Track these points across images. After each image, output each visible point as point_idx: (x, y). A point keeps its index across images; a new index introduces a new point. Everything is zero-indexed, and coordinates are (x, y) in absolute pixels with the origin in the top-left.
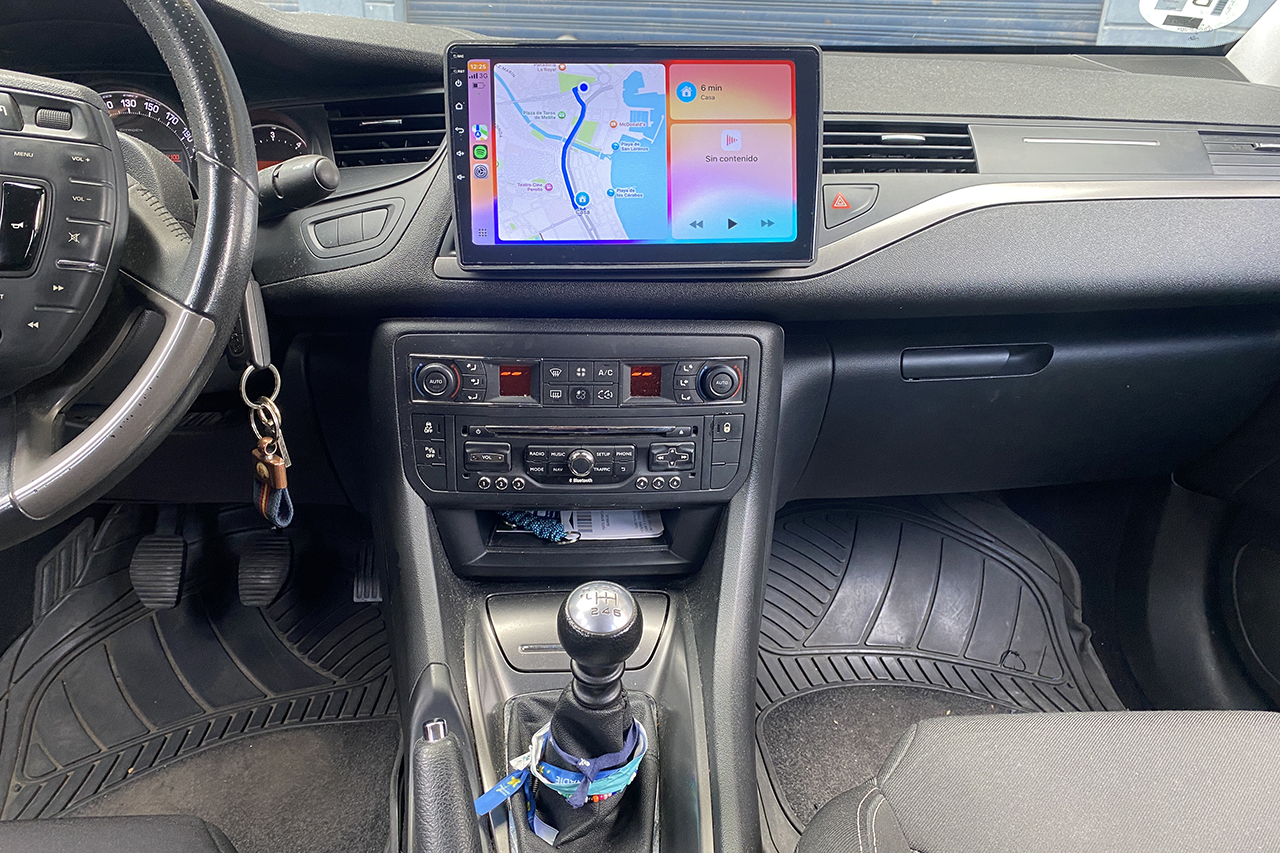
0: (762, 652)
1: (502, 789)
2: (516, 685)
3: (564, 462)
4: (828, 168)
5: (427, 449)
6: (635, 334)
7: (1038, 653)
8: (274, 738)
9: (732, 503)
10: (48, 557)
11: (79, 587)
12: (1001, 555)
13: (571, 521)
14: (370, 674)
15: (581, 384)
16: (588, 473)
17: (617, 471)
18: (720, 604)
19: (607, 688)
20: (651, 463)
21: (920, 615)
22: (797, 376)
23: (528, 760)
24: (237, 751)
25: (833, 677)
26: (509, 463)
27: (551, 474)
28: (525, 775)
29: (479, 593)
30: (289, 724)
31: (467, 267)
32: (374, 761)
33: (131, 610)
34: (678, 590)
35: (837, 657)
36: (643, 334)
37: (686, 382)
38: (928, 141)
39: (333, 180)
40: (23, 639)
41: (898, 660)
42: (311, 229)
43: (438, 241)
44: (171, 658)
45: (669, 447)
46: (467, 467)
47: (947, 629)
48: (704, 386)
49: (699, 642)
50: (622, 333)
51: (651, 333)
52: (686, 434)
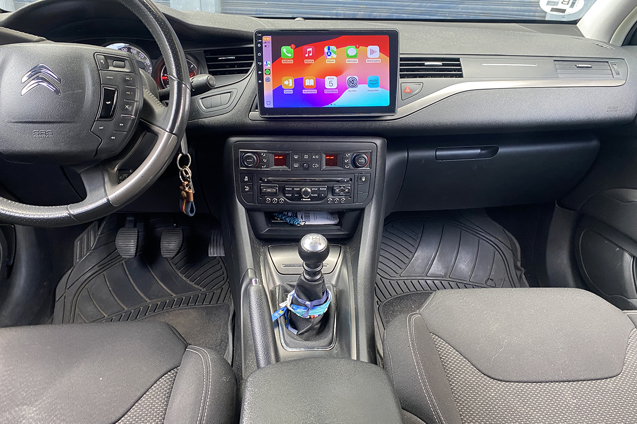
1: (276, 314)
2: (280, 279)
3: (299, 192)
4: (402, 76)
5: (245, 187)
6: (327, 142)
7: (502, 280)
8: (176, 312)
9: (366, 208)
10: (80, 237)
11: (93, 250)
12: (487, 238)
13: (302, 217)
14: (215, 287)
15: (306, 161)
16: (309, 196)
17: (320, 196)
18: (361, 247)
19: (315, 274)
20: (333, 192)
21: (451, 263)
22: (391, 160)
23: (287, 303)
24: (161, 317)
25: (412, 289)
26: (278, 192)
27: (294, 197)
28: (285, 309)
29: (266, 245)
31: (262, 116)
33: (114, 260)
34: (345, 244)
35: (415, 281)
36: (330, 142)
37: (347, 160)
38: (443, 65)
40: (70, 271)
41: (441, 283)
42: (200, 101)
43: (251, 106)
45: (340, 186)
46: (262, 194)
47: (462, 269)
48: (354, 162)
49: (353, 262)
50: (322, 142)
51: (333, 141)
52: (347, 181)
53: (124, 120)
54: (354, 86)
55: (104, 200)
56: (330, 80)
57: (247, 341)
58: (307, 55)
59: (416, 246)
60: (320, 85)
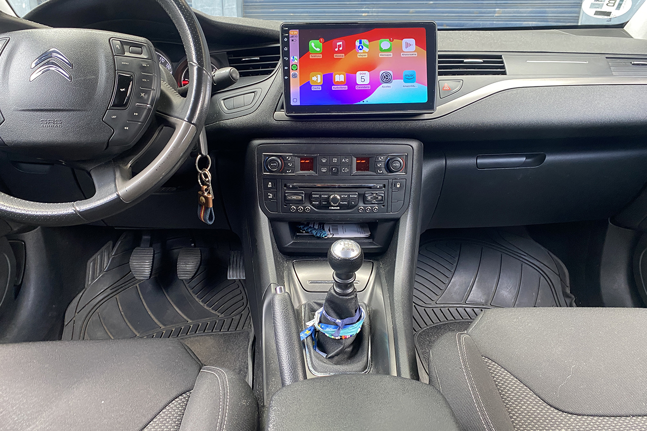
0: (416, 306)
1: (302, 335)
2: (306, 297)
3: (327, 200)
4: (440, 74)
5: (269, 194)
6: (357, 144)
8: (192, 339)
9: (401, 218)
11: (107, 271)
13: (329, 230)
14: (235, 313)
15: (335, 165)
16: (338, 204)
17: (350, 203)
18: (396, 262)
19: (347, 286)
20: (365, 200)
21: (492, 290)
22: (429, 168)
23: (315, 322)
25: (450, 318)
26: (304, 199)
27: (321, 205)
28: (313, 328)
29: (290, 259)
31: (289, 115)
33: (128, 283)
34: (377, 260)
35: (452, 309)
36: (362, 144)
37: (380, 164)
38: (484, 62)
39: (237, 77)
40: (81, 294)
41: (481, 311)
42: (222, 102)
43: (276, 105)
44: (145, 304)
45: (373, 193)
46: (286, 202)
47: (504, 295)
48: (388, 169)
49: (387, 279)
50: (352, 144)
51: (365, 144)
52: (380, 188)
53: (139, 109)
54: (389, 81)
55: (114, 196)
56: (362, 75)
57: (270, 364)
58: (337, 50)
59: (453, 271)
60: (350, 81)
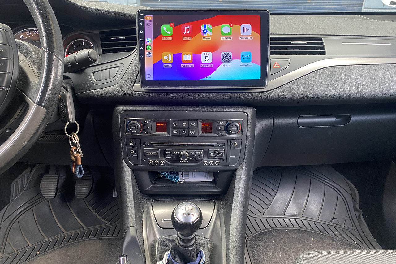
0: (249, 217)
2: (161, 233)
4: (272, 53)
5: (131, 150)
6: (203, 111)
7: (344, 219)
8: (86, 242)
9: (237, 170)
10: (16, 181)
11: (24, 191)
13: (182, 175)
14: (118, 221)
15: (184, 128)
16: (186, 159)
17: (197, 158)
18: (233, 207)
20: (208, 156)
21: (303, 205)
22: (260, 125)
23: (163, 263)
24: (73, 247)
25: (273, 226)
26: (159, 155)
27: (174, 160)
29: (149, 199)
30: (90, 238)
31: (144, 88)
32: (117, 252)
33: (41, 198)
34: (218, 199)
35: (275, 219)
36: (206, 111)
37: (221, 128)
38: (308, 44)
39: (95, 57)
40: (6, 207)
41: (295, 220)
42: (92, 75)
43: (135, 79)
44: (54, 214)
45: (215, 151)
46: (145, 156)
47: (312, 210)
48: (227, 130)
49: (225, 220)
50: (198, 111)
51: (209, 111)
52: (221, 146)
54: (228, 61)
56: (206, 55)
58: (185, 33)
59: (276, 191)
60: (196, 60)
